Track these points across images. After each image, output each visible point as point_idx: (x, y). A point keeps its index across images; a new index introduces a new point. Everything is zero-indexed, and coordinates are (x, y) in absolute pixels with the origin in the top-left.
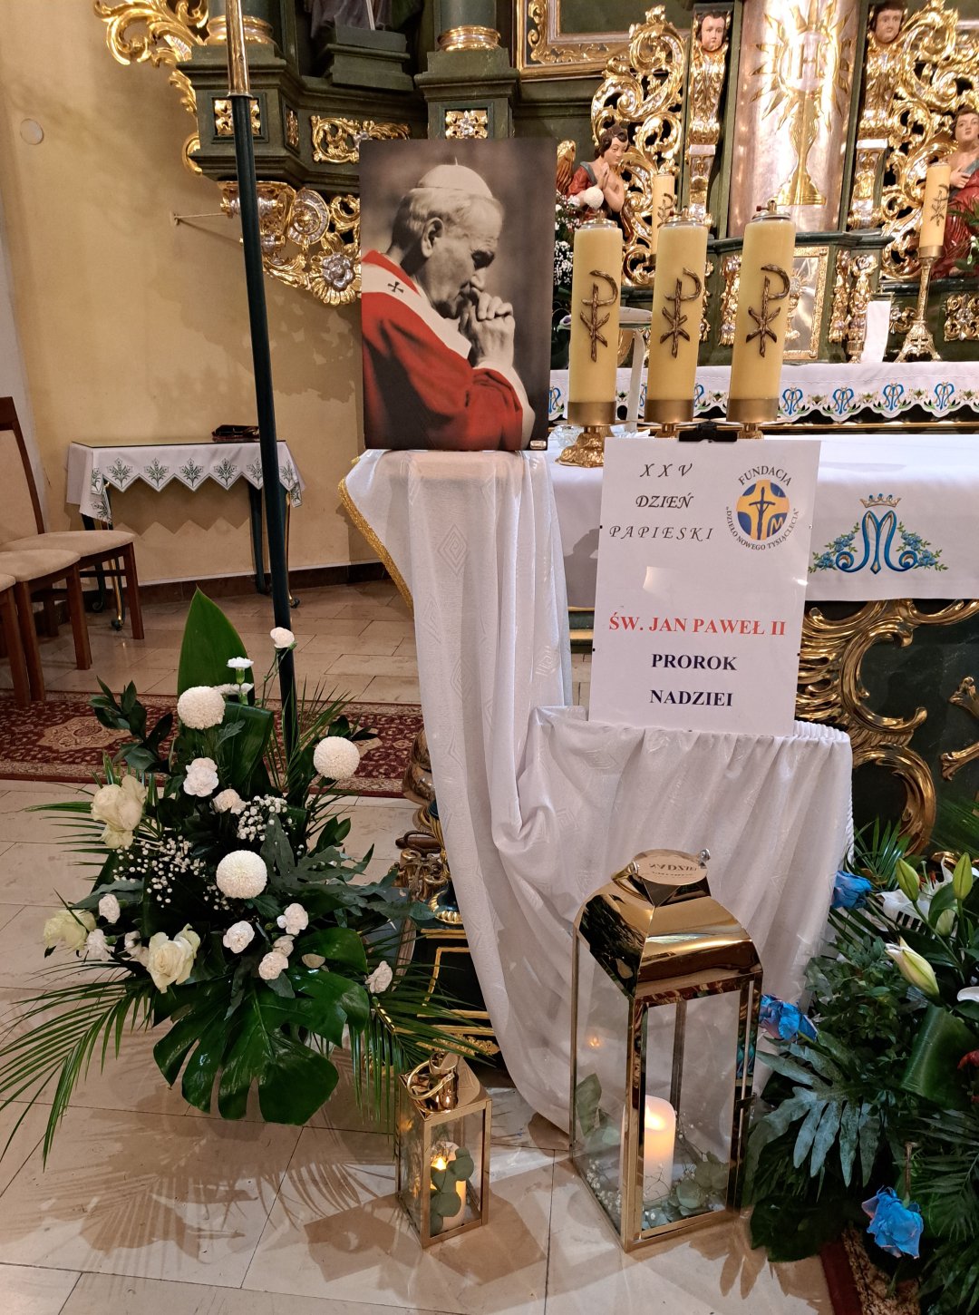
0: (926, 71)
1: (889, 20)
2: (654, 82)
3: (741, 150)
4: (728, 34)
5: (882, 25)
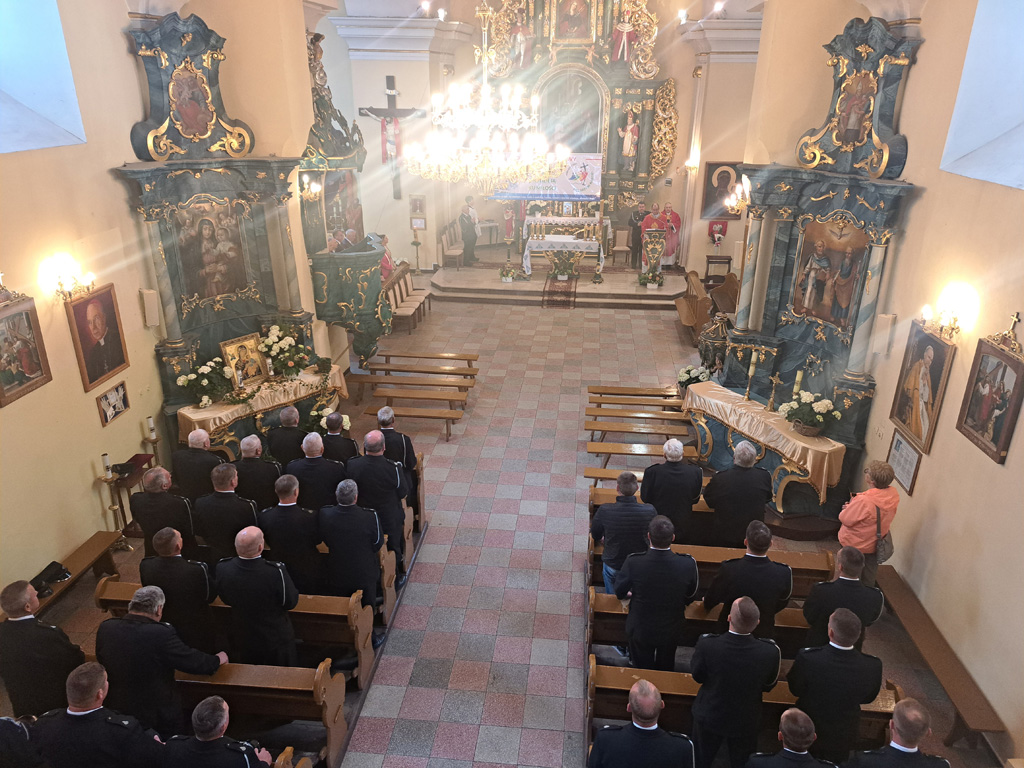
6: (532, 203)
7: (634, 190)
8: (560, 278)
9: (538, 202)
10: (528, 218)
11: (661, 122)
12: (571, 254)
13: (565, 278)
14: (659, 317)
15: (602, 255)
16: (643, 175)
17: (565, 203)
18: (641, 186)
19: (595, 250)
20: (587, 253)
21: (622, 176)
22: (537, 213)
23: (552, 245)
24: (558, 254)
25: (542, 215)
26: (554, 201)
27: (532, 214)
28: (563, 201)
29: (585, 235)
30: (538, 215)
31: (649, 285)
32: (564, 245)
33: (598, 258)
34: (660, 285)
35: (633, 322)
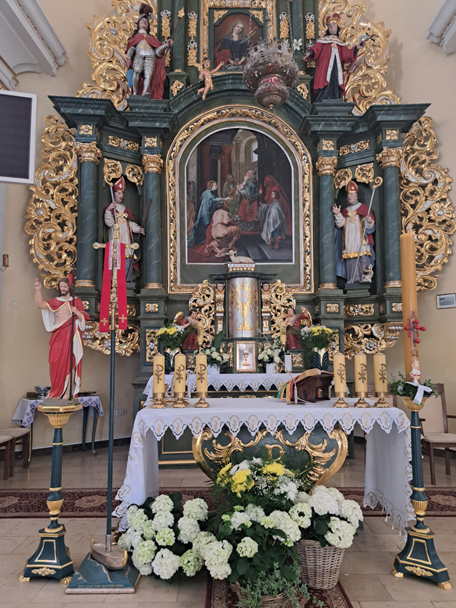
0: (279, 297)
1: (266, 286)
2: (206, 297)
3: (230, 315)
4: (225, 287)
5: (264, 287)
11: (416, 193)
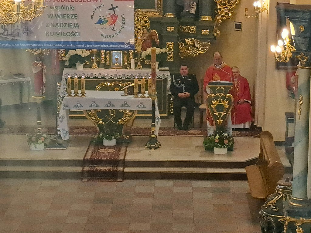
6: (72, 53)
7: (197, 36)
8: (106, 143)
9: (79, 52)
10: (66, 71)
12: (119, 114)
13: (113, 143)
14: (227, 190)
15: (157, 114)
16: (207, 18)
17: (114, 52)
18: (205, 32)
19: (149, 108)
20: (139, 112)
21: (183, 20)
22: (77, 64)
23: (94, 103)
24: (103, 114)
25: (85, 67)
26: (99, 50)
27: (72, 65)
28: (110, 50)
29: (136, 90)
30: (80, 67)
31: (216, 150)
32: (110, 102)
33: (153, 118)
34: (230, 149)
35: (196, 196)
